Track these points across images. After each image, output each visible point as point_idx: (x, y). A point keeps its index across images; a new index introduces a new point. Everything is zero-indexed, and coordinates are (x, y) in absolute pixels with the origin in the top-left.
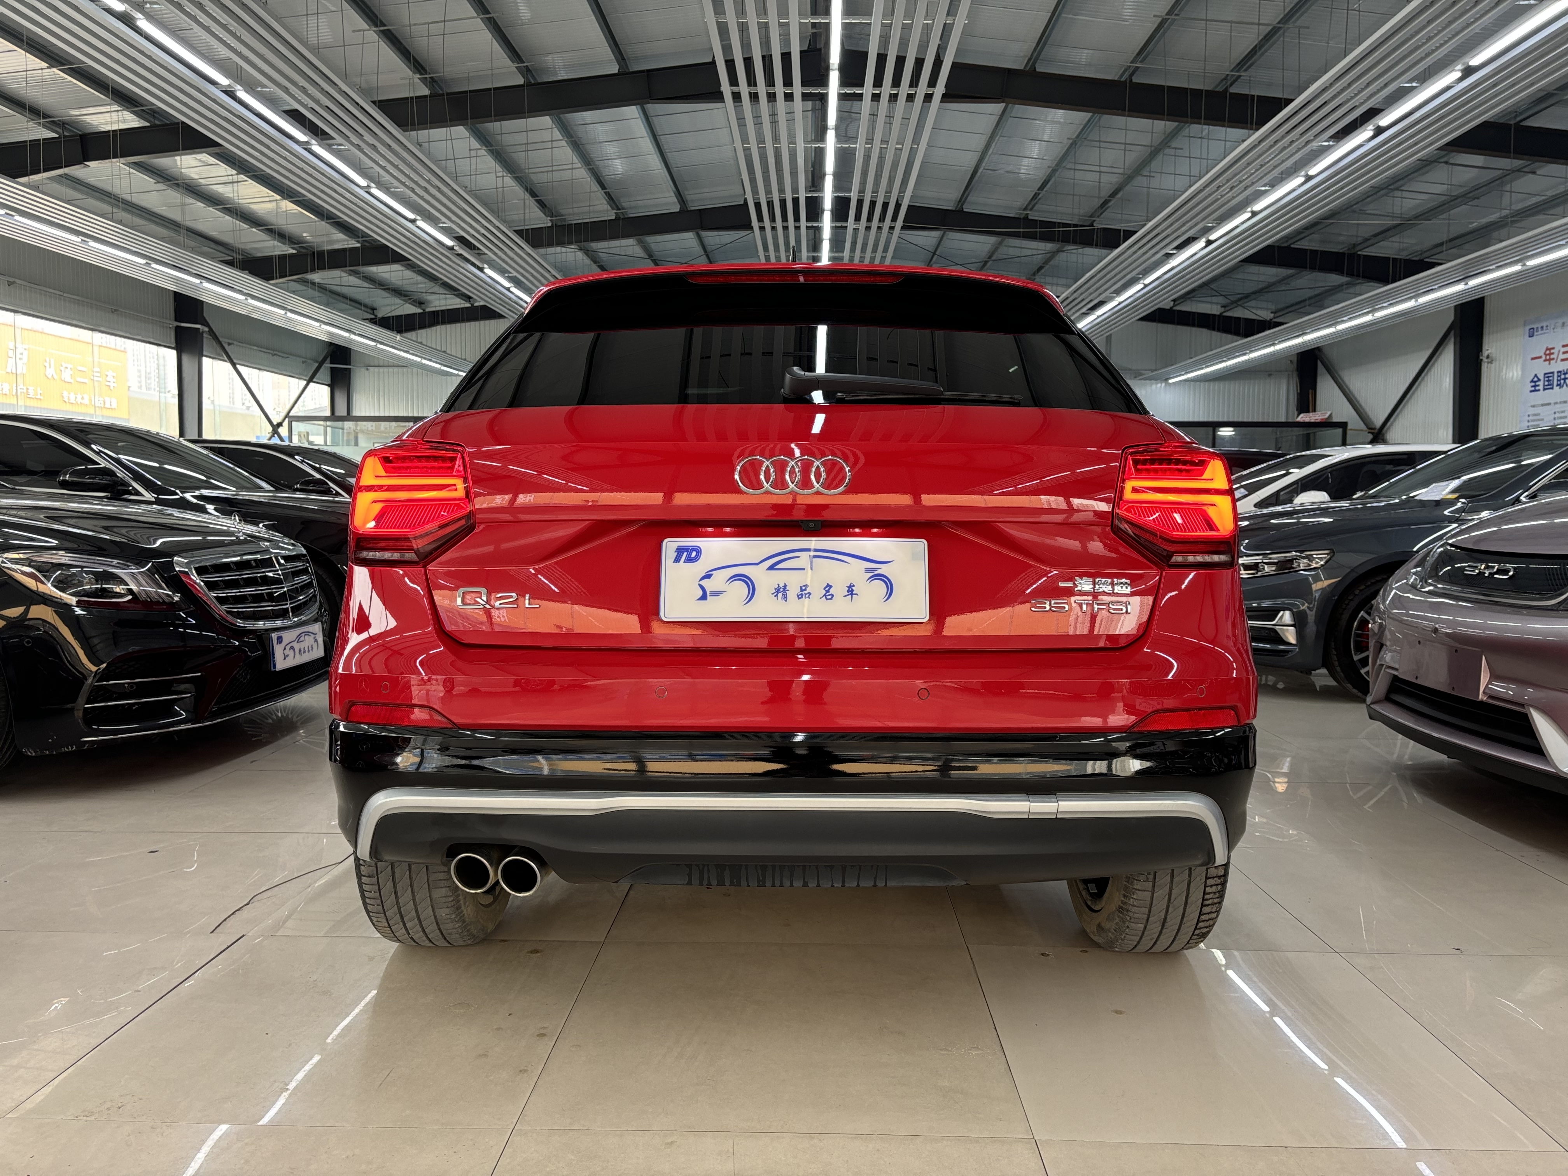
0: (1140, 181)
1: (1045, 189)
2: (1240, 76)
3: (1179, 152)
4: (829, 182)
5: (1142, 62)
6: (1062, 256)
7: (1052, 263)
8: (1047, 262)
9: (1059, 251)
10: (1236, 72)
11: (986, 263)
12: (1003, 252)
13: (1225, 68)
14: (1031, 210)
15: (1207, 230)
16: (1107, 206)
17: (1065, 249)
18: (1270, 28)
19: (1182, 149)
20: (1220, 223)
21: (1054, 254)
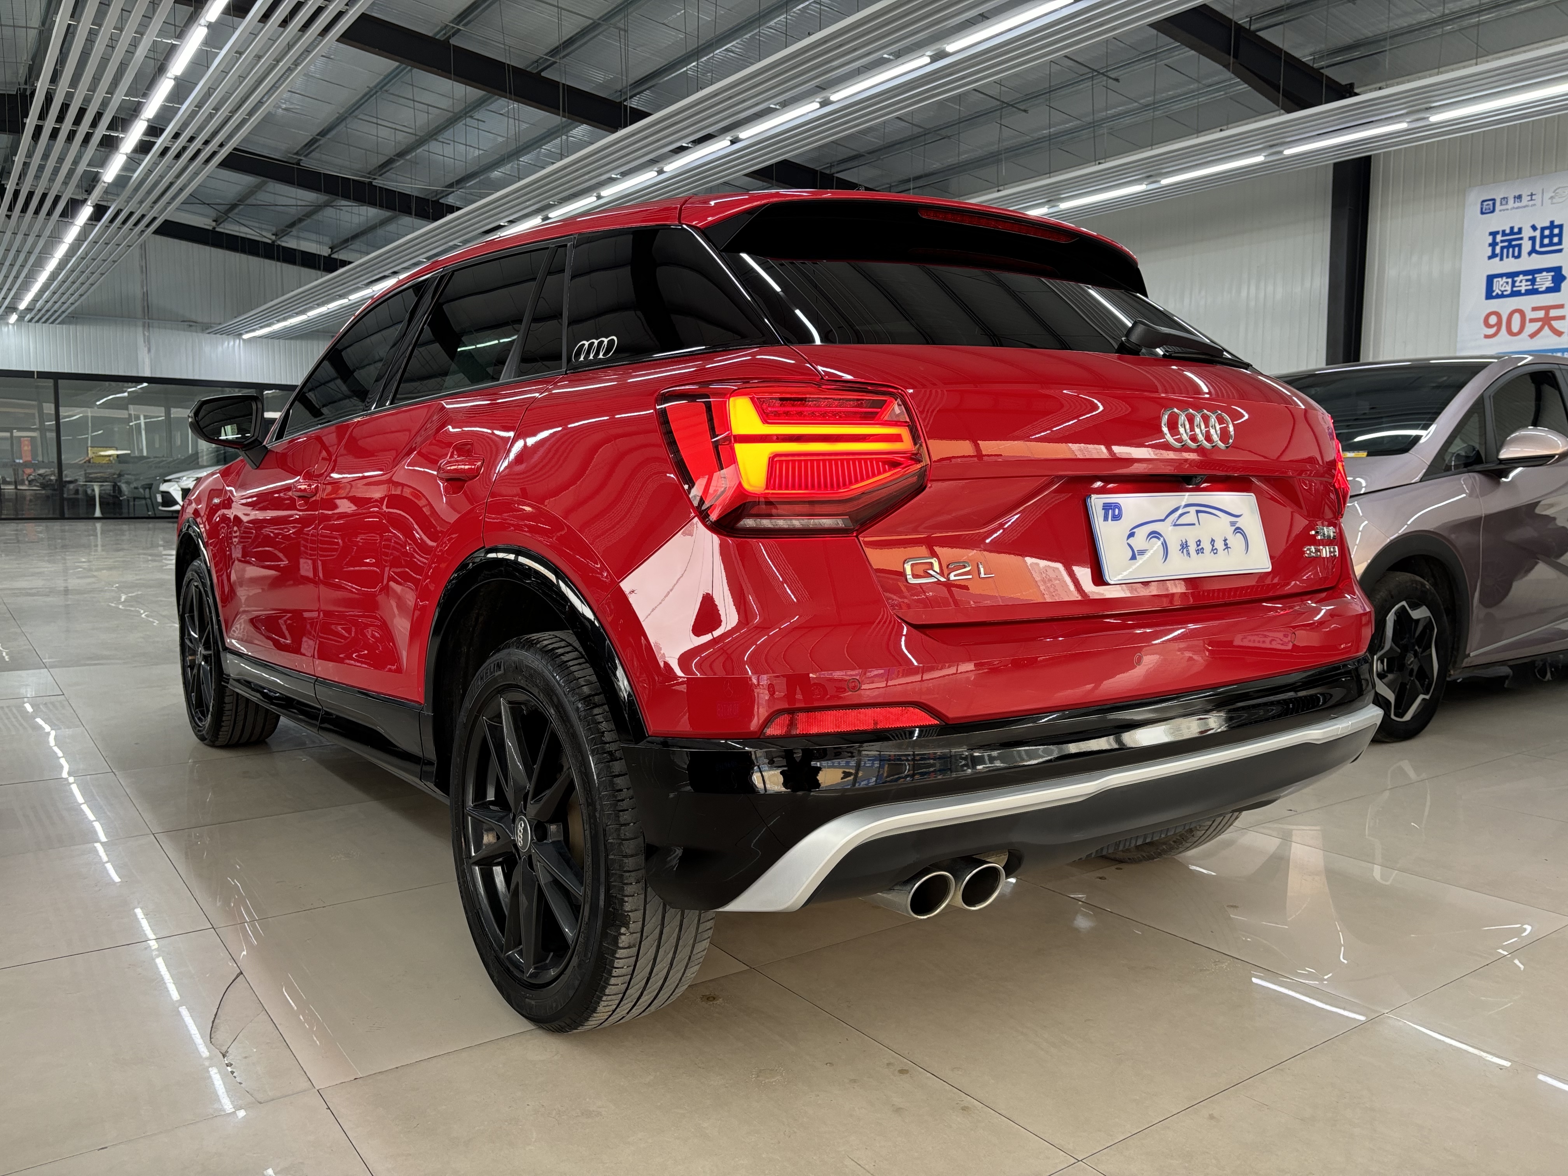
0: (434, 146)
1: (328, 136)
2: (555, 63)
3: (482, 126)
4: (164, 87)
5: (464, 25)
6: (329, 212)
7: (315, 217)
8: (309, 215)
9: (327, 205)
10: (550, 56)
11: (233, 206)
12: (263, 197)
13: (541, 50)
14: (306, 156)
15: (549, 207)
16: (390, 166)
17: (334, 204)
18: (591, 21)
19: (484, 122)
20: (561, 203)
21: (318, 208)
